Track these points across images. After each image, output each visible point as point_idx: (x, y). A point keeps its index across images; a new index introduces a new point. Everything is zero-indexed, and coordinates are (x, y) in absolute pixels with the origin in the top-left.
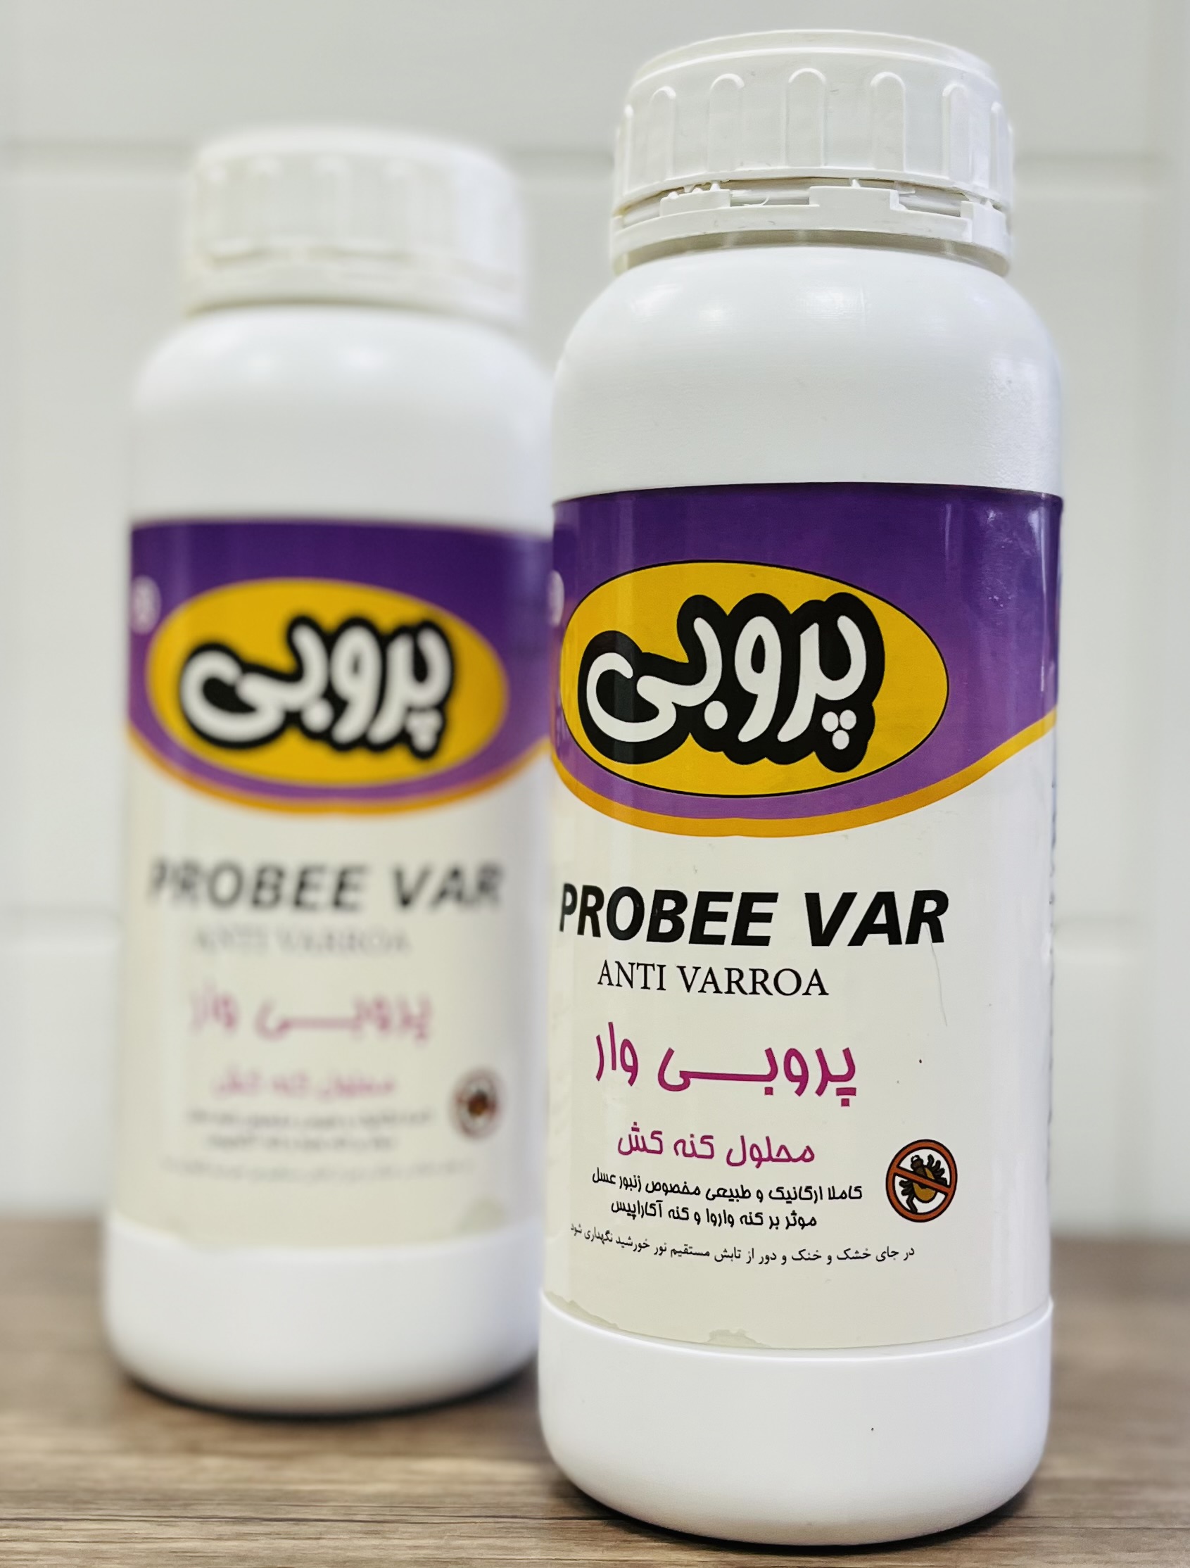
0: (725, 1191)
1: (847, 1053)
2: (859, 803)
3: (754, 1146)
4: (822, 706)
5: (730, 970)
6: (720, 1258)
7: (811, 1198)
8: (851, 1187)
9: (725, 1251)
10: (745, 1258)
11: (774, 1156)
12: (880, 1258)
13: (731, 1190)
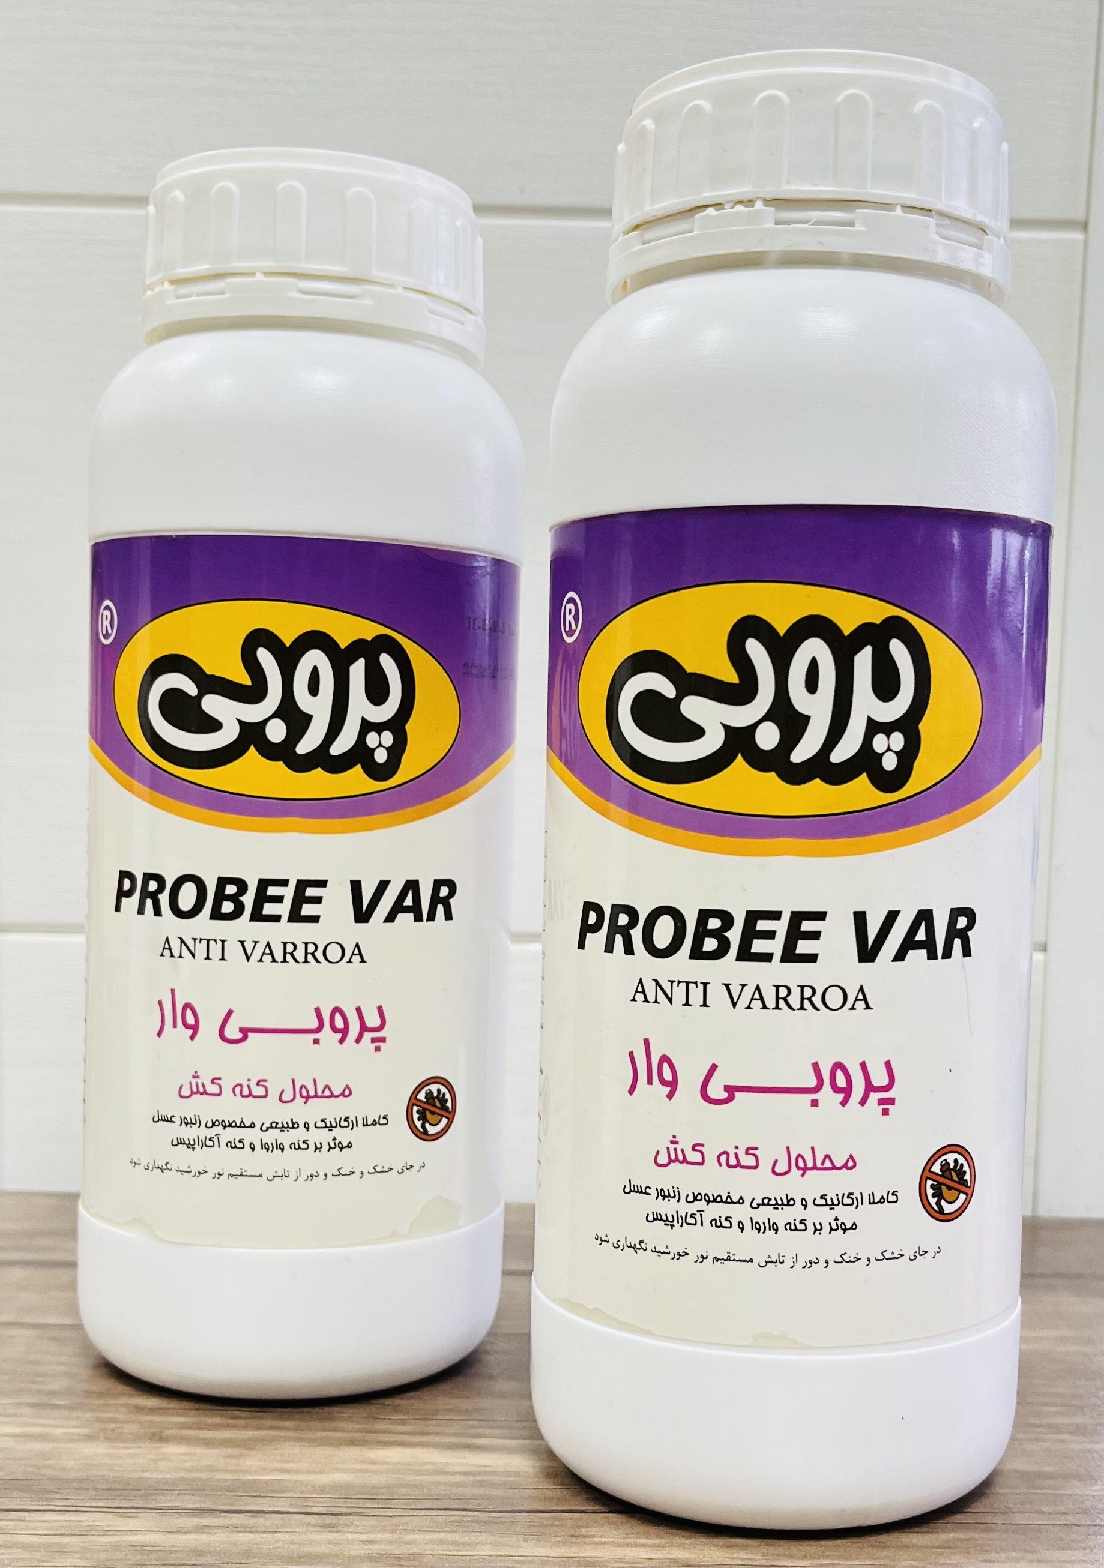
0: (770, 1199)
1: (888, 1064)
2: (905, 823)
3: (799, 1156)
4: (874, 727)
5: (777, 987)
6: (764, 1264)
7: (852, 1204)
8: (889, 1192)
9: (769, 1257)
10: (789, 1262)
11: (819, 1165)
12: (913, 1258)
13: (775, 1199)
